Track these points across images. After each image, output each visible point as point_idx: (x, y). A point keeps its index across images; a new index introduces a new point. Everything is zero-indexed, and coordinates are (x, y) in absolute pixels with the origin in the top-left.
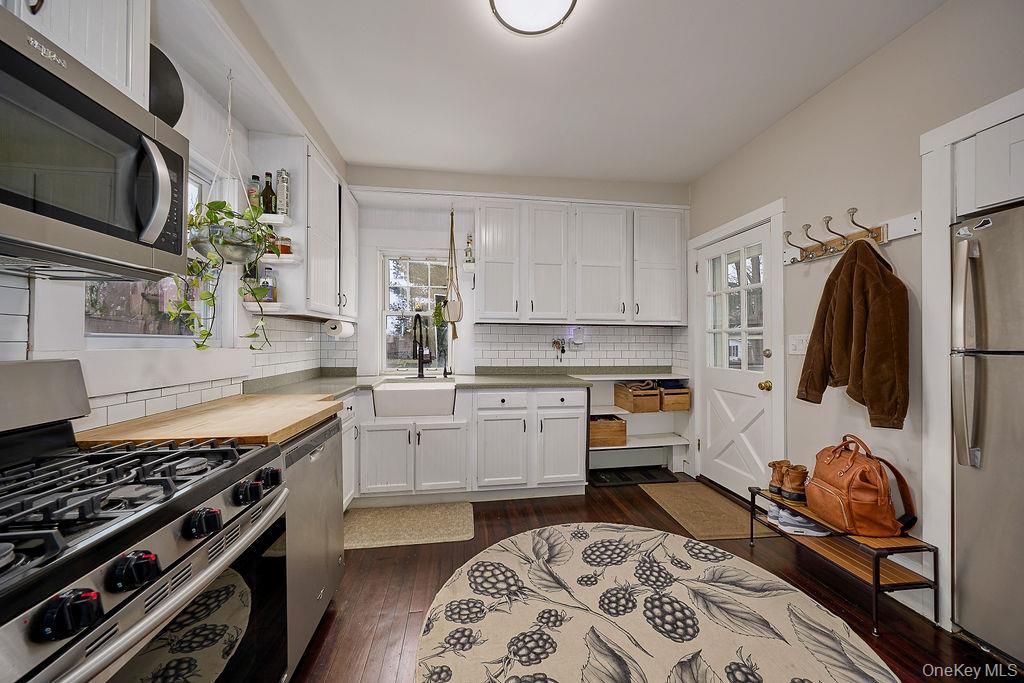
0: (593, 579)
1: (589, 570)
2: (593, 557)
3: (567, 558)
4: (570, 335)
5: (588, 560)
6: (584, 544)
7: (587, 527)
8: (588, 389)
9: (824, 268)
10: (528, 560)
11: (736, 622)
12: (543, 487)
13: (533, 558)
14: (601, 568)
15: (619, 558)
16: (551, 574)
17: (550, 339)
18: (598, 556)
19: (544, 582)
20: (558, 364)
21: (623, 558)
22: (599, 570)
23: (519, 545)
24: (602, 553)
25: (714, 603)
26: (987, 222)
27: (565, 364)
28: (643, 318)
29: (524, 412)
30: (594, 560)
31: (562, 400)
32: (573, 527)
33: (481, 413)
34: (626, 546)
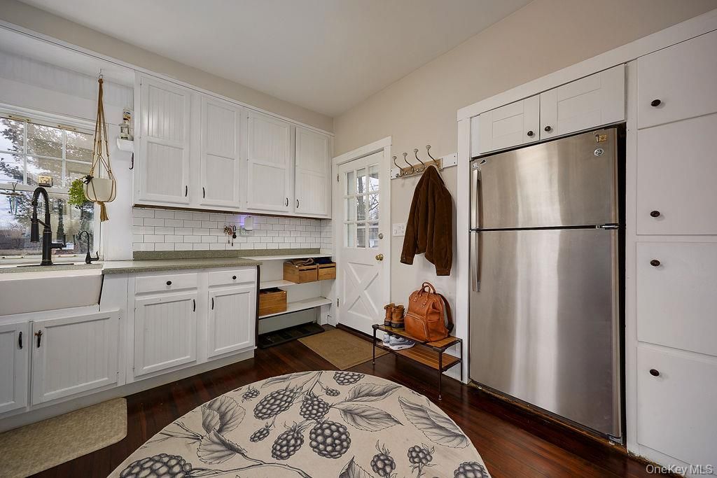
0: (265, 432)
1: (261, 424)
2: (264, 411)
3: (240, 420)
4: (241, 222)
5: (260, 415)
6: (255, 401)
7: (257, 385)
8: (258, 268)
9: (413, 183)
10: (197, 438)
11: (373, 423)
12: (213, 360)
13: (203, 432)
14: (272, 418)
15: (287, 404)
16: (223, 443)
17: (222, 226)
18: (268, 409)
19: (216, 454)
20: (229, 247)
21: (289, 403)
22: (270, 421)
23: (187, 426)
24: (272, 405)
25: (357, 414)
26: (484, 161)
27: (236, 247)
28: (301, 211)
29: (195, 292)
30: (265, 414)
31: (234, 278)
32: (245, 389)
33: (139, 298)
34: (292, 391)
